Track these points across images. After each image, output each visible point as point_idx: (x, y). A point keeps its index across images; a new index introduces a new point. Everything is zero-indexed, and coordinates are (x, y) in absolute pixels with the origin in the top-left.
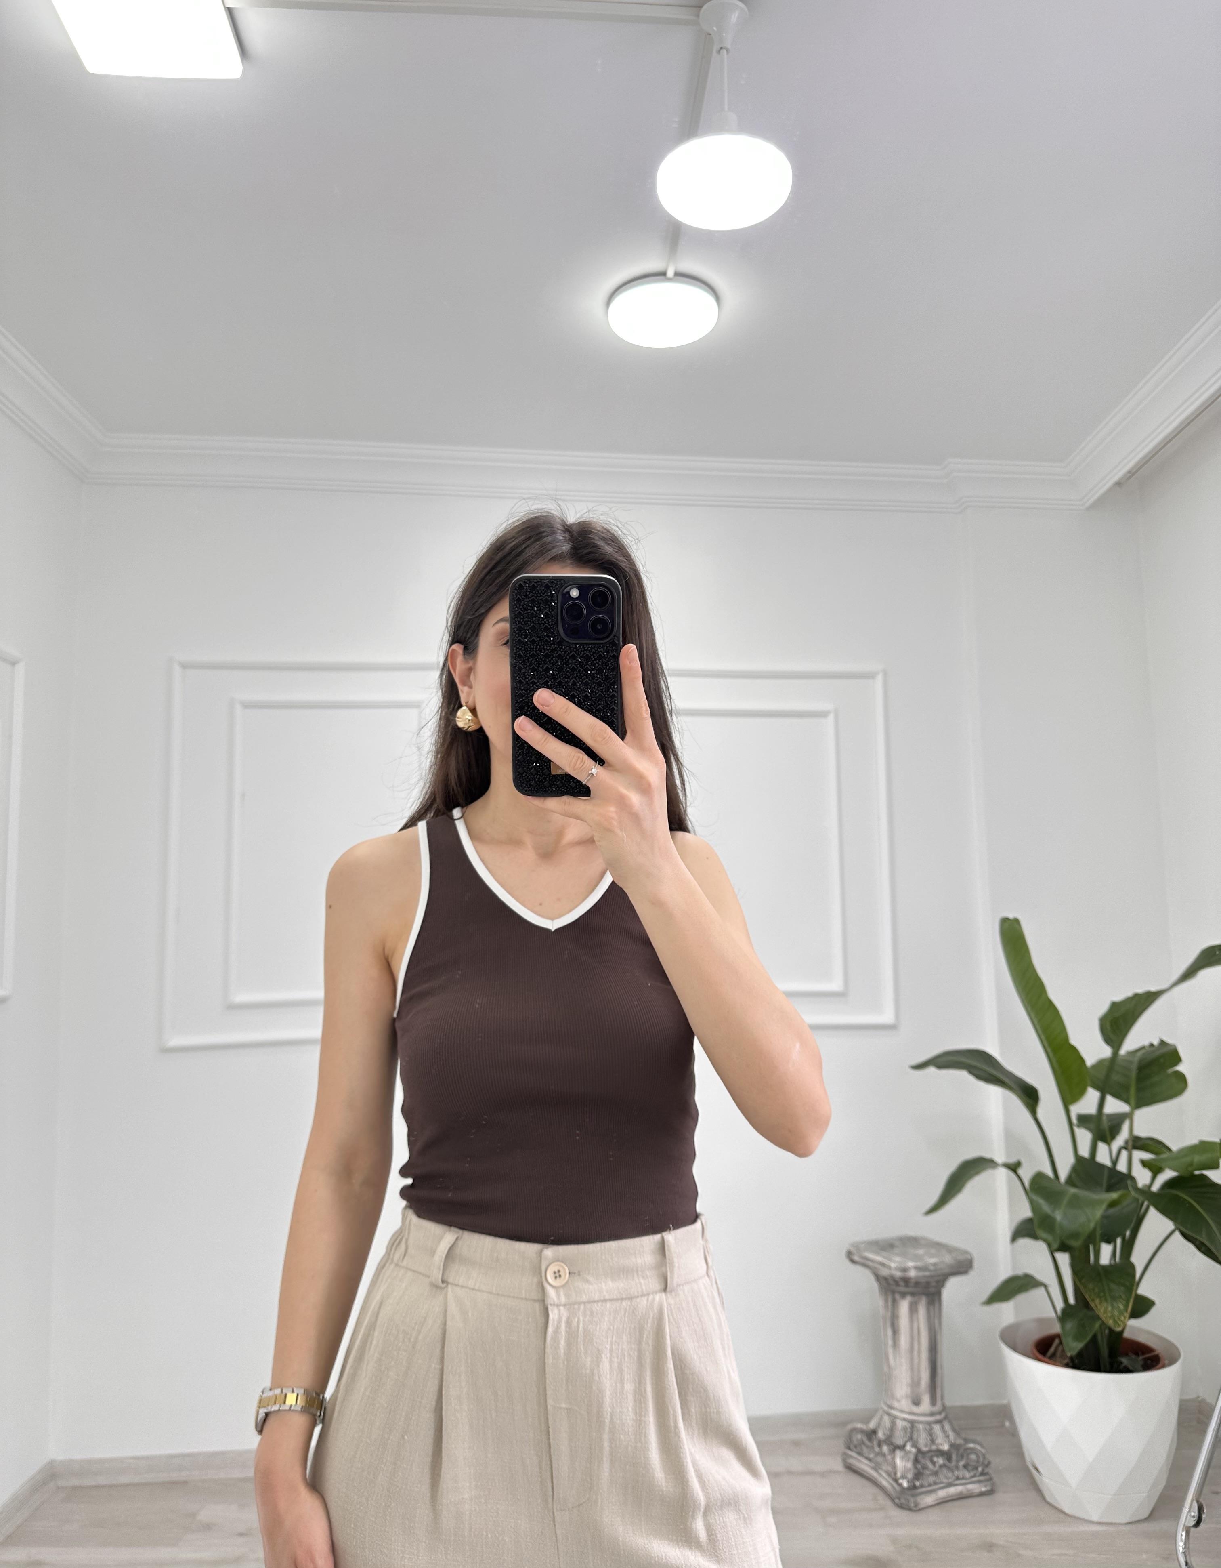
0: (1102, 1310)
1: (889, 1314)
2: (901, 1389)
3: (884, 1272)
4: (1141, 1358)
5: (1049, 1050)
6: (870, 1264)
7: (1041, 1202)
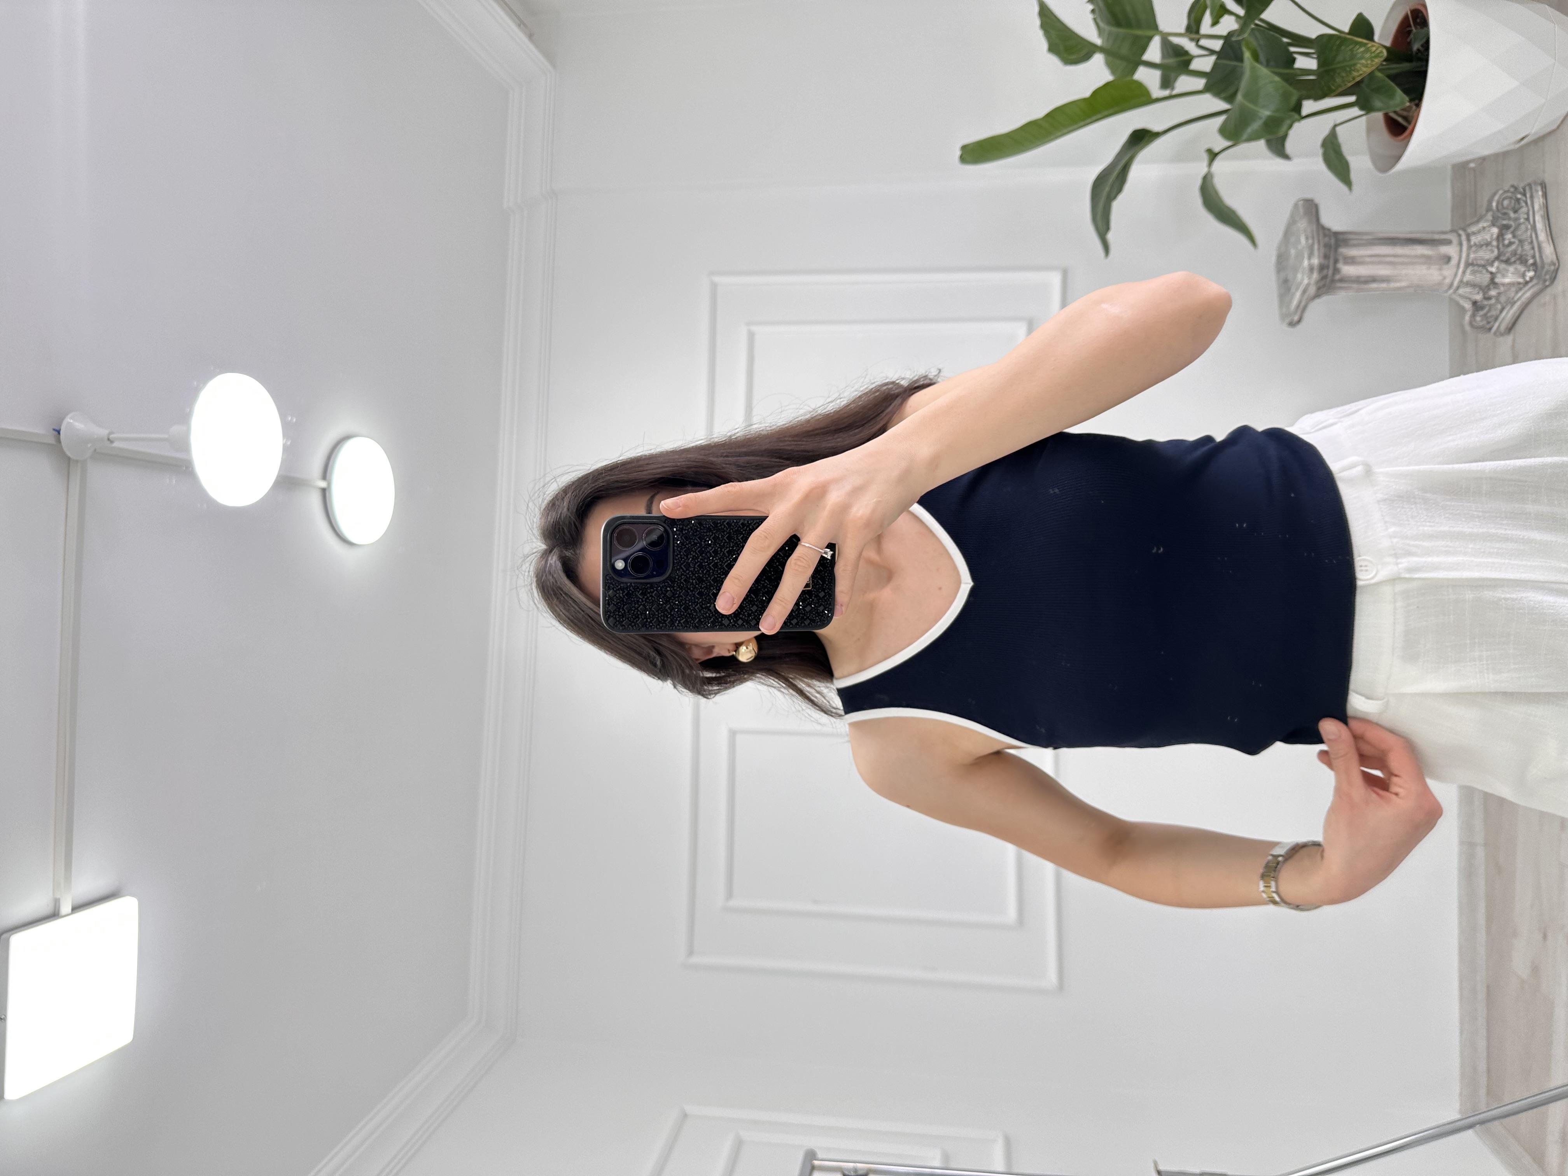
0: (1364, 69)
1: (1355, 286)
2: (1432, 274)
3: (1312, 290)
4: (1413, 28)
5: (1094, 118)
6: (1303, 304)
7: (1249, 131)
